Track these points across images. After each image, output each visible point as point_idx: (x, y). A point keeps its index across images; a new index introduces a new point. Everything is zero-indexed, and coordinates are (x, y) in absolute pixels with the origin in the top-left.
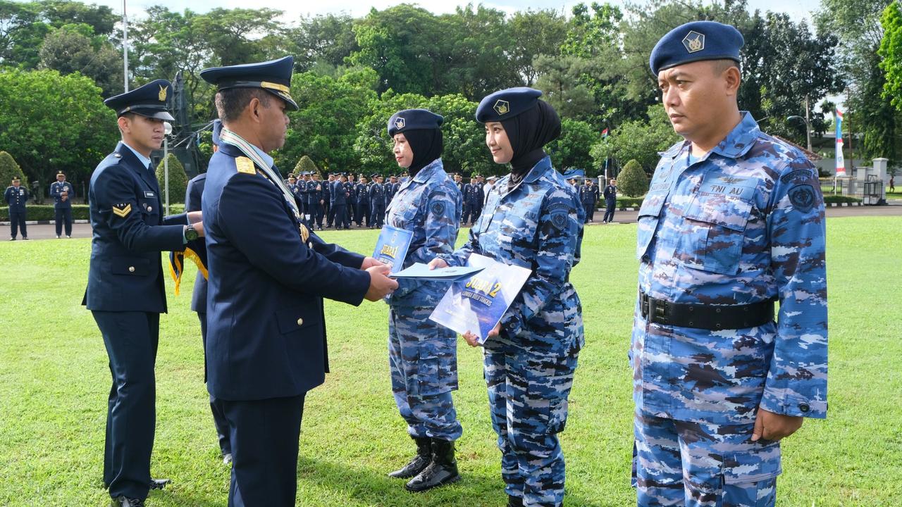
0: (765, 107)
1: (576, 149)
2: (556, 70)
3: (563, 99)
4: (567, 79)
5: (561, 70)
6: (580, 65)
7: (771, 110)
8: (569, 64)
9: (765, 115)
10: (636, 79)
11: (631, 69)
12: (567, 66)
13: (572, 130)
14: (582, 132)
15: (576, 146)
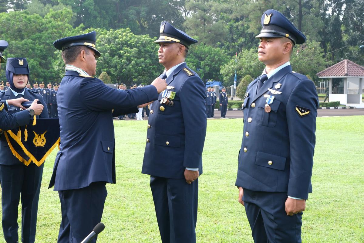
0: (345, 39)
1: (214, 67)
2: (202, 10)
3: (206, 31)
4: (209, 17)
5: (205, 11)
6: (218, 7)
7: (348, 41)
8: (211, 6)
9: (345, 45)
10: (255, 18)
11: (252, 11)
12: (208, 8)
13: (211, 54)
14: (217, 55)
15: (213, 65)
